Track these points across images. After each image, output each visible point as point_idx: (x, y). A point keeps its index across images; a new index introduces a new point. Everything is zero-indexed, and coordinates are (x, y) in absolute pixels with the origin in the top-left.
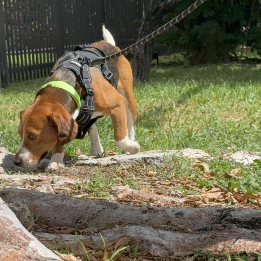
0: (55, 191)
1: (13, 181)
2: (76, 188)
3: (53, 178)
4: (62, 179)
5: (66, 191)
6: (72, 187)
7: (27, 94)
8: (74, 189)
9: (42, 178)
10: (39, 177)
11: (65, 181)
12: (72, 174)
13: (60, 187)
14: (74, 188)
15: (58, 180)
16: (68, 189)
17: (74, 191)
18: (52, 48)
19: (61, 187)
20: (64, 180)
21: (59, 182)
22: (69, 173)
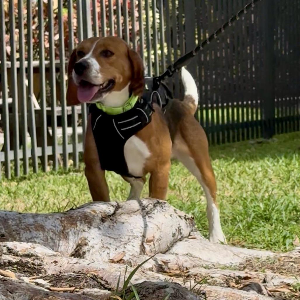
0: (269, 292)
1: (212, 277)
2: (296, 290)
3: (266, 276)
4: (277, 277)
5: (284, 293)
6: (292, 288)
7: (224, 162)
8: (294, 292)
9: (250, 274)
10: (246, 273)
11: (282, 280)
12: (289, 271)
13: (274, 287)
14: (294, 290)
15: (272, 278)
16: (286, 291)
17: (294, 294)
18: (259, 102)
19: (276, 288)
20: (280, 278)
21: (273, 281)
22: (285, 269)
